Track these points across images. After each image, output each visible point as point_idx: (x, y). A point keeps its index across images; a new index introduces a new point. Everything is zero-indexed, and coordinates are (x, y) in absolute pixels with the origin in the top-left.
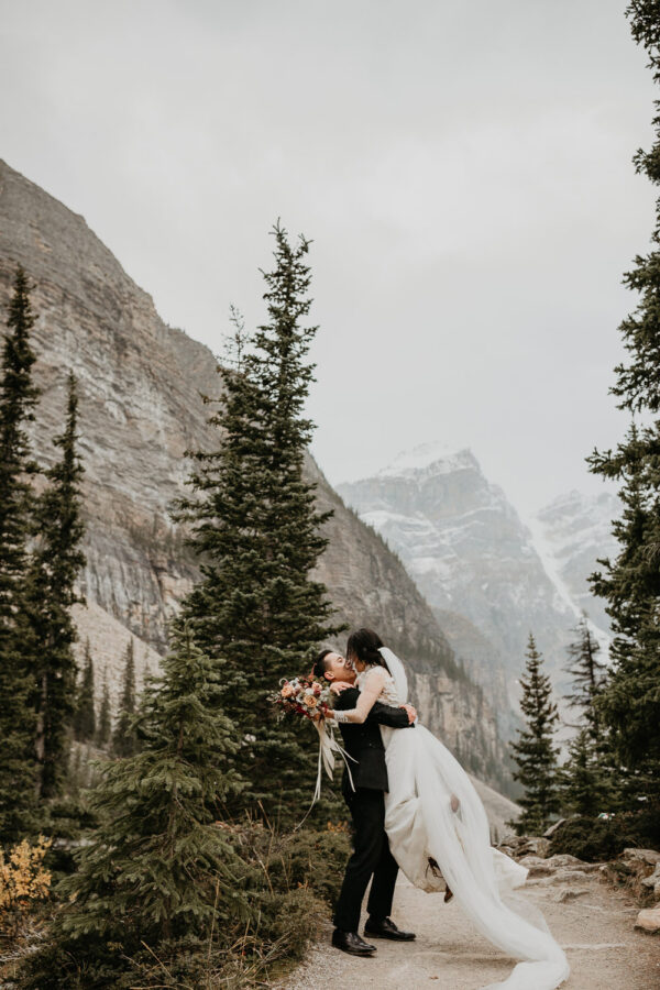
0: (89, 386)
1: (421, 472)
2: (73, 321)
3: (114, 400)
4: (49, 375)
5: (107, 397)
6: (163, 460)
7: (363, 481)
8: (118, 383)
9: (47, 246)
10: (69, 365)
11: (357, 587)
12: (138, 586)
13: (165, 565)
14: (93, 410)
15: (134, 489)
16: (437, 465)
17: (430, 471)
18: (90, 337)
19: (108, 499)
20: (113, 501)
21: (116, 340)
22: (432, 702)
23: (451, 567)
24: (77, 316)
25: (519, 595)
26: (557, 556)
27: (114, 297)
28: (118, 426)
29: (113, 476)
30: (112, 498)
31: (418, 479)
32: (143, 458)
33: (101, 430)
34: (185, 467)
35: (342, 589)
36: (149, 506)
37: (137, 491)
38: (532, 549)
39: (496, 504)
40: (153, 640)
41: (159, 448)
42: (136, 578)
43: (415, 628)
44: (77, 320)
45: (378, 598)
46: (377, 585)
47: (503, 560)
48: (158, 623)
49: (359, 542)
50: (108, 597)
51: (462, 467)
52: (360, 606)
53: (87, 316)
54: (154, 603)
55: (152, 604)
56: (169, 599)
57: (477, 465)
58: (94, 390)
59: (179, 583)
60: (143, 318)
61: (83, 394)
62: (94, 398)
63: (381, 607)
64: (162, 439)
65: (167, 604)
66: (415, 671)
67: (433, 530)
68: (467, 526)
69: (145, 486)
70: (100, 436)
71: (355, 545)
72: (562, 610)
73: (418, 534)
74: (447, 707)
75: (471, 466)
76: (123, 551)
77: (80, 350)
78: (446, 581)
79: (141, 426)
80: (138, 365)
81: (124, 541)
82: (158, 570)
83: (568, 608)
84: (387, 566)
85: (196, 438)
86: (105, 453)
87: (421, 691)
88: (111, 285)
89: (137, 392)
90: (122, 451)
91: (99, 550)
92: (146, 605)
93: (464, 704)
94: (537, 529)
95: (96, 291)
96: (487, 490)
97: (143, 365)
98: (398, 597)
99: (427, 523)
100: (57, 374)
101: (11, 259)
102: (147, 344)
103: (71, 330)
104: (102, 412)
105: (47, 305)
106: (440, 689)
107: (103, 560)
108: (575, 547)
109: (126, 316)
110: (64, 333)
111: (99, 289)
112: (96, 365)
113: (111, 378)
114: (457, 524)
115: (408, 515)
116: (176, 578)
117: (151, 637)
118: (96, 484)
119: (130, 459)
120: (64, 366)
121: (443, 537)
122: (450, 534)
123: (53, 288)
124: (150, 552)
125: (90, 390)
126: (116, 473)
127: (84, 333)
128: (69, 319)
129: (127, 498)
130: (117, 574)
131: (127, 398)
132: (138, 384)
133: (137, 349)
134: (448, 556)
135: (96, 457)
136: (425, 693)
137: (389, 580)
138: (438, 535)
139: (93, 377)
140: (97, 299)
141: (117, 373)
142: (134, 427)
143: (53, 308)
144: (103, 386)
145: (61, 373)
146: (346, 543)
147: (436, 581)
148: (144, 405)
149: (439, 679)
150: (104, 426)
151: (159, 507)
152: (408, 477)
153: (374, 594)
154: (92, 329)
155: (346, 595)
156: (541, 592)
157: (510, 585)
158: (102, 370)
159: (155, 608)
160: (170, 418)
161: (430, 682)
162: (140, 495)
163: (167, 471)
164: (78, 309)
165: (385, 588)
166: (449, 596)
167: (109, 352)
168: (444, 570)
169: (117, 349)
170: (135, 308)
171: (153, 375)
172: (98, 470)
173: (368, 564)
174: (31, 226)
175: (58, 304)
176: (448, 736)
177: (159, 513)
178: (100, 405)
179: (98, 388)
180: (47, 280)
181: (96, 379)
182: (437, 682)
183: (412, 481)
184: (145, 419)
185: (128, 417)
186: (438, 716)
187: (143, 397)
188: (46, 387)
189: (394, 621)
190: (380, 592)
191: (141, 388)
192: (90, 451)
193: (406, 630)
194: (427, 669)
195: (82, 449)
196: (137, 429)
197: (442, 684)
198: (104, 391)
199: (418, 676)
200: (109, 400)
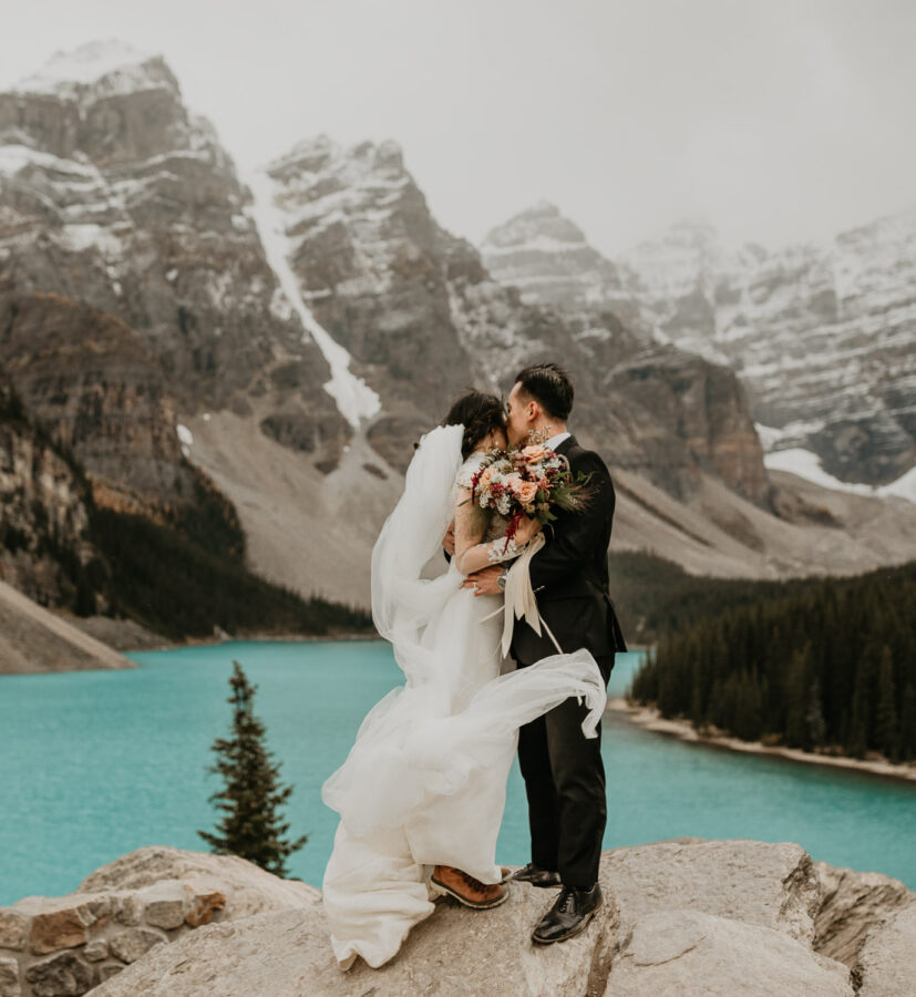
16: (112, 79)
17: (101, 89)
23: (123, 243)
25: (223, 289)
26: (291, 233)
31: (81, 98)
38: (252, 222)
39: (201, 149)
47: (204, 235)
51: (149, 85)
67: (100, 183)
68: (152, 179)
72: (284, 315)
75: (163, 84)
83: (293, 311)
94: (264, 190)
96: (187, 124)
108: (313, 222)
114: (137, 175)
115: (62, 155)
121: (114, 194)
122: (126, 191)
138: (106, 191)
147: (98, 262)
152: (64, 95)
156: (256, 287)
157: (211, 273)
166: (117, 288)
183: (69, 102)
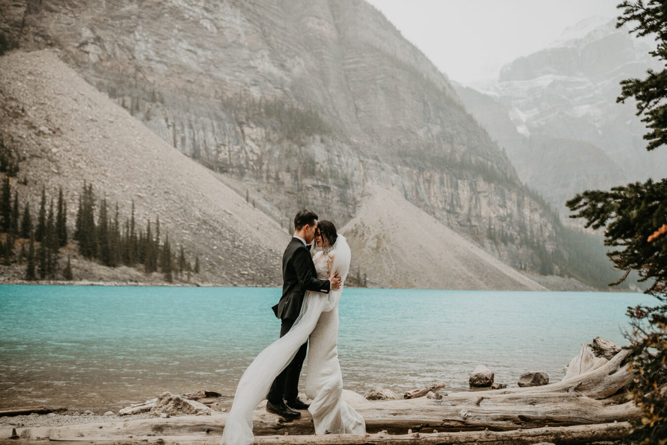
0: (187, 11)
1: (581, 41)
3: (206, 18)
4: (156, 8)
5: (201, 17)
6: (245, 53)
7: (534, 54)
8: (207, 6)
11: (412, 125)
12: (225, 134)
13: (244, 120)
14: (191, 27)
15: (227, 74)
16: (593, 34)
17: (587, 40)
19: (209, 82)
20: (213, 83)
22: (471, 199)
28: (212, 35)
29: (212, 67)
30: (212, 81)
31: (578, 46)
32: (230, 53)
33: (200, 39)
34: (263, 56)
35: (400, 127)
36: (239, 84)
37: (230, 75)
40: (236, 167)
41: (241, 46)
42: (224, 129)
43: (463, 149)
45: (429, 130)
46: (428, 122)
48: (241, 156)
50: (201, 142)
52: (414, 137)
54: (238, 144)
55: (236, 145)
56: (248, 141)
58: (191, 13)
59: (255, 130)
61: (184, 16)
62: (191, 19)
63: (433, 136)
64: (243, 40)
65: (247, 145)
66: (457, 178)
67: (590, 84)
69: (235, 71)
70: (200, 43)
73: (578, 88)
74: (484, 202)
76: (215, 114)
78: (598, 121)
79: (226, 32)
81: (216, 107)
82: (241, 124)
85: (273, 36)
86: (205, 53)
87: (463, 191)
89: (221, 11)
90: (216, 51)
91: (195, 114)
92: (231, 145)
93: (498, 198)
98: (448, 129)
99: (584, 79)
100: (161, 7)
104: (198, 27)
106: (479, 190)
107: (199, 120)
113: (202, 4)
114: (608, 77)
115: (570, 75)
116: (252, 128)
117: (235, 165)
118: (201, 73)
119: (221, 55)
121: (597, 88)
122: (603, 85)
124: (235, 113)
125: (188, 14)
126: (214, 65)
129: (223, 81)
130: (209, 128)
131: (215, 16)
132: (221, 5)
134: (601, 102)
135: (199, 57)
136: (466, 193)
138: (593, 87)
139: (189, 4)
142: (222, 33)
144: (197, 10)
145: (163, 5)
147: (590, 121)
148: (227, 18)
149: (478, 183)
150: (201, 36)
151: (246, 84)
152: (570, 47)
155: (403, 131)
159: (239, 147)
160: (248, 25)
161: (470, 185)
162: (232, 78)
163: (248, 60)
168: (597, 113)
172: (201, 65)
176: (484, 220)
177: (247, 88)
178: (196, 22)
179: (194, 12)
181: (191, 5)
182: (476, 185)
183: (573, 49)
184: (229, 27)
185: (218, 28)
186: (476, 207)
187: (226, 13)
188: (155, 16)
189: (443, 146)
190: (431, 127)
191: (224, 7)
192: (195, 53)
193: (453, 151)
194: (467, 176)
195: (188, 53)
196: (223, 35)
197: (479, 186)
198: (198, 13)
199: (459, 181)
200: (203, 18)
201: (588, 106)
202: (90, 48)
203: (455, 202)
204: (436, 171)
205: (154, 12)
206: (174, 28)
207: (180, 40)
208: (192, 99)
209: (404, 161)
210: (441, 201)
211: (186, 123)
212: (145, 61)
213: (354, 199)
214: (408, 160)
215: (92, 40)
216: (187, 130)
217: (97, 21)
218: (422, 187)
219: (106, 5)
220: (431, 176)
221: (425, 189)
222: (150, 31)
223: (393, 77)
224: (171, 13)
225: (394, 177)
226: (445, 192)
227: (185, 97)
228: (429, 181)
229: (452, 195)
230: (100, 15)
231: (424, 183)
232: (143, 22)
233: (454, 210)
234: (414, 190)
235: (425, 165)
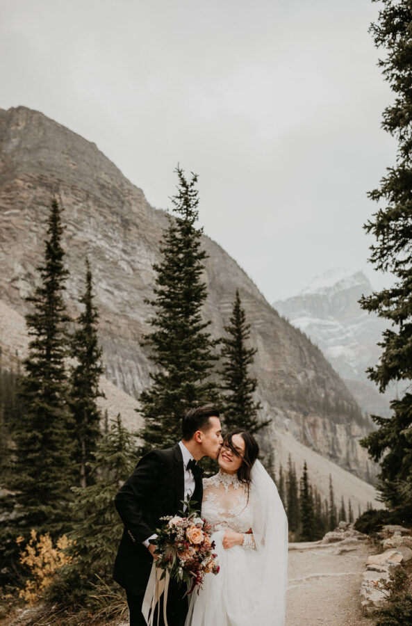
0: (108, 252)
1: (330, 289)
2: (94, 211)
3: (124, 260)
4: (82, 247)
5: (119, 258)
7: (291, 299)
8: (125, 248)
9: (74, 165)
10: (94, 239)
11: (292, 369)
14: (111, 267)
15: (141, 316)
16: (341, 284)
17: (336, 288)
18: (105, 221)
19: (125, 323)
20: (129, 325)
21: (122, 221)
22: (348, 443)
23: (355, 352)
24: (96, 207)
27: (119, 193)
28: (128, 276)
29: (128, 308)
30: (127, 322)
31: (328, 294)
32: (146, 296)
33: (117, 280)
35: (282, 371)
37: (143, 317)
42: (147, 373)
43: (333, 394)
44: (96, 210)
45: (306, 375)
46: (305, 367)
49: (291, 339)
50: (130, 387)
51: (358, 284)
52: (294, 382)
53: (102, 207)
57: (367, 281)
58: (111, 254)
60: (139, 205)
61: (104, 257)
62: (111, 259)
63: (309, 381)
66: (335, 422)
67: (341, 327)
68: (364, 323)
69: (149, 314)
70: (117, 284)
71: (289, 342)
73: (331, 330)
75: (364, 282)
76: (138, 356)
77: (100, 229)
78: (352, 361)
79: (143, 275)
80: (137, 236)
81: (137, 349)
84: (311, 354)
86: (121, 294)
88: (116, 185)
89: (138, 253)
91: (122, 357)
95: (107, 190)
97: (140, 235)
98: (320, 374)
99: (337, 323)
100: (86, 247)
101: (52, 176)
102: (142, 221)
103: (93, 217)
104: (116, 268)
105: (77, 203)
106: (354, 434)
107: (126, 363)
109: (128, 204)
110: (89, 219)
111: (108, 189)
112: (110, 238)
113: (121, 245)
114: (357, 322)
115: (323, 319)
118: (117, 314)
119: (136, 296)
120: (91, 241)
121: (348, 331)
122: (353, 329)
123: (79, 191)
125: (108, 255)
126: (130, 306)
127: (102, 219)
128: (92, 210)
129: (137, 322)
130: (135, 371)
131: (132, 258)
132: (139, 248)
133: (137, 226)
134: (353, 344)
135: (115, 297)
136: (342, 436)
137: (313, 363)
138: (344, 330)
139: (110, 246)
140: (108, 196)
141: (125, 242)
142: (138, 276)
143: (81, 204)
144: (116, 251)
145: (89, 245)
146: (282, 340)
147: (346, 361)
148: (143, 261)
149: (352, 427)
150: (119, 276)
152: (321, 293)
153: (303, 373)
154: (106, 215)
155: (285, 375)
158: (115, 240)
161: (346, 429)
162: (145, 320)
164: (97, 203)
165: (311, 369)
166: (355, 371)
167: (118, 228)
168: (350, 353)
169: (124, 226)
170: (132, 199)
171: (147, 241)
172: (117, 305)
173: (298, 353)
174: (63, 153)
175: (83, 202)
176: (361, 465)
178: (115, 263)
179: (114, 253)
180: (76, 186)
181: (112, 247)
182: (350, 429)
183: (324, 296)
184: (144, 270)
185: (134, 270)
186: (353, 451)
187: (142, 256)
188: (81, 255)
189: (318, 390)
190: (307, 372)
191: (140, 250)
192: (112, 293)
193: (327, 396)
194: (343, 420)
195: (106, 293)
196: (140, 277)
197: (354, 430)
198: (116, 254)
199: (337, 426)
200: (121, 260)
201: (342, 347)
202: (20, 284)
203: (335, 447)
204: (319, 415)
205: (80, 251)
206: (96, 268)
207: (100, 280)
208: (116, 340)
209: (291, 405)
210: (326, 446)
211: (116, 365)
212: (70, 300)
213: (270, 446)
214: (295, 404)
215: (23, 277)
216: (117, 372)
217: (29, 257)
218: (308, 431)
219: (37, 241)
220: (315, 421)
221: (311, 434)
222: (75, 270)
223: (272, 323)
224: (94, 253)
225: (287, 421)
226: (327, 437)
227: (110, 338)
228: (314, 425)
229: (333, 439)
230: (31, 251)
231: (309, 427)
232: (70, 260)
233: (335, 454)
234: (302, 435)
235: (309, 409)
